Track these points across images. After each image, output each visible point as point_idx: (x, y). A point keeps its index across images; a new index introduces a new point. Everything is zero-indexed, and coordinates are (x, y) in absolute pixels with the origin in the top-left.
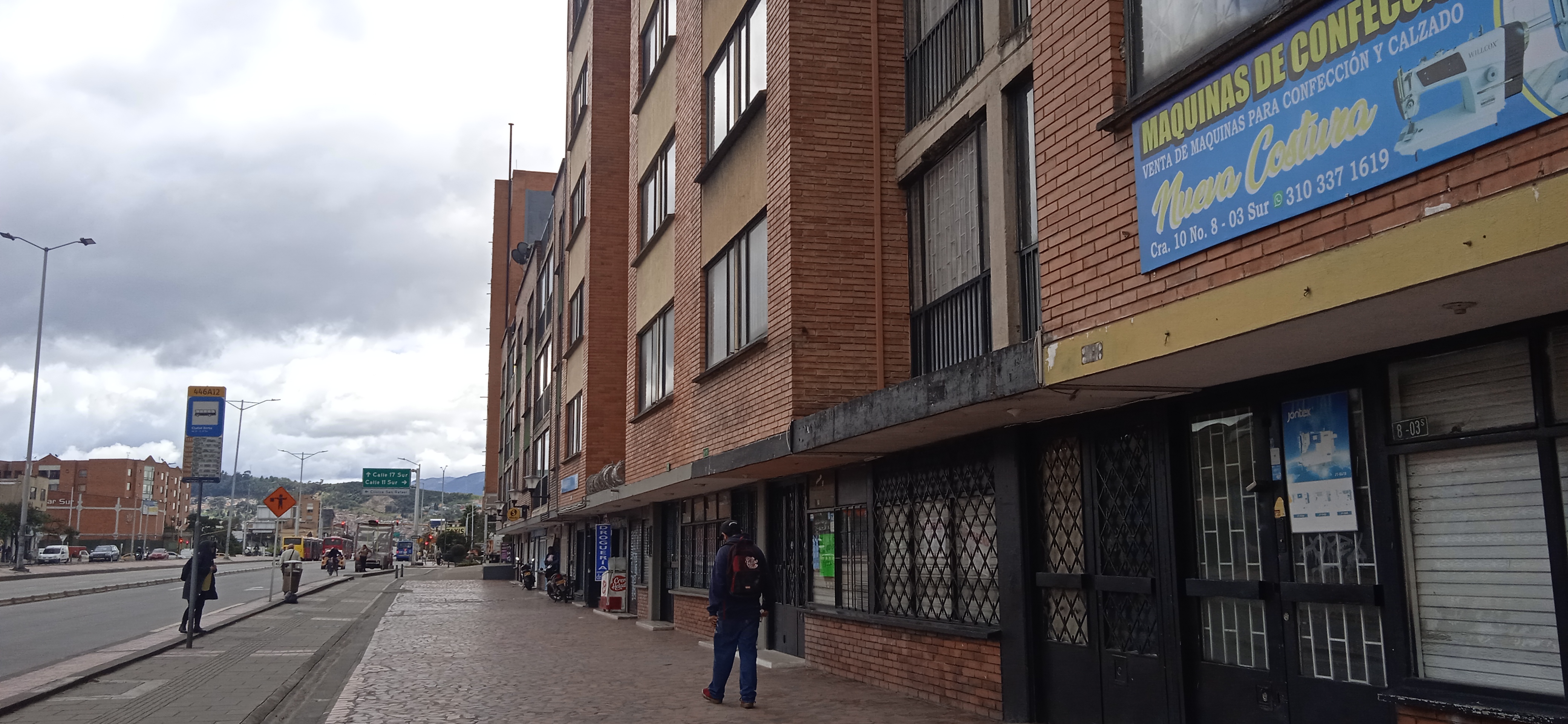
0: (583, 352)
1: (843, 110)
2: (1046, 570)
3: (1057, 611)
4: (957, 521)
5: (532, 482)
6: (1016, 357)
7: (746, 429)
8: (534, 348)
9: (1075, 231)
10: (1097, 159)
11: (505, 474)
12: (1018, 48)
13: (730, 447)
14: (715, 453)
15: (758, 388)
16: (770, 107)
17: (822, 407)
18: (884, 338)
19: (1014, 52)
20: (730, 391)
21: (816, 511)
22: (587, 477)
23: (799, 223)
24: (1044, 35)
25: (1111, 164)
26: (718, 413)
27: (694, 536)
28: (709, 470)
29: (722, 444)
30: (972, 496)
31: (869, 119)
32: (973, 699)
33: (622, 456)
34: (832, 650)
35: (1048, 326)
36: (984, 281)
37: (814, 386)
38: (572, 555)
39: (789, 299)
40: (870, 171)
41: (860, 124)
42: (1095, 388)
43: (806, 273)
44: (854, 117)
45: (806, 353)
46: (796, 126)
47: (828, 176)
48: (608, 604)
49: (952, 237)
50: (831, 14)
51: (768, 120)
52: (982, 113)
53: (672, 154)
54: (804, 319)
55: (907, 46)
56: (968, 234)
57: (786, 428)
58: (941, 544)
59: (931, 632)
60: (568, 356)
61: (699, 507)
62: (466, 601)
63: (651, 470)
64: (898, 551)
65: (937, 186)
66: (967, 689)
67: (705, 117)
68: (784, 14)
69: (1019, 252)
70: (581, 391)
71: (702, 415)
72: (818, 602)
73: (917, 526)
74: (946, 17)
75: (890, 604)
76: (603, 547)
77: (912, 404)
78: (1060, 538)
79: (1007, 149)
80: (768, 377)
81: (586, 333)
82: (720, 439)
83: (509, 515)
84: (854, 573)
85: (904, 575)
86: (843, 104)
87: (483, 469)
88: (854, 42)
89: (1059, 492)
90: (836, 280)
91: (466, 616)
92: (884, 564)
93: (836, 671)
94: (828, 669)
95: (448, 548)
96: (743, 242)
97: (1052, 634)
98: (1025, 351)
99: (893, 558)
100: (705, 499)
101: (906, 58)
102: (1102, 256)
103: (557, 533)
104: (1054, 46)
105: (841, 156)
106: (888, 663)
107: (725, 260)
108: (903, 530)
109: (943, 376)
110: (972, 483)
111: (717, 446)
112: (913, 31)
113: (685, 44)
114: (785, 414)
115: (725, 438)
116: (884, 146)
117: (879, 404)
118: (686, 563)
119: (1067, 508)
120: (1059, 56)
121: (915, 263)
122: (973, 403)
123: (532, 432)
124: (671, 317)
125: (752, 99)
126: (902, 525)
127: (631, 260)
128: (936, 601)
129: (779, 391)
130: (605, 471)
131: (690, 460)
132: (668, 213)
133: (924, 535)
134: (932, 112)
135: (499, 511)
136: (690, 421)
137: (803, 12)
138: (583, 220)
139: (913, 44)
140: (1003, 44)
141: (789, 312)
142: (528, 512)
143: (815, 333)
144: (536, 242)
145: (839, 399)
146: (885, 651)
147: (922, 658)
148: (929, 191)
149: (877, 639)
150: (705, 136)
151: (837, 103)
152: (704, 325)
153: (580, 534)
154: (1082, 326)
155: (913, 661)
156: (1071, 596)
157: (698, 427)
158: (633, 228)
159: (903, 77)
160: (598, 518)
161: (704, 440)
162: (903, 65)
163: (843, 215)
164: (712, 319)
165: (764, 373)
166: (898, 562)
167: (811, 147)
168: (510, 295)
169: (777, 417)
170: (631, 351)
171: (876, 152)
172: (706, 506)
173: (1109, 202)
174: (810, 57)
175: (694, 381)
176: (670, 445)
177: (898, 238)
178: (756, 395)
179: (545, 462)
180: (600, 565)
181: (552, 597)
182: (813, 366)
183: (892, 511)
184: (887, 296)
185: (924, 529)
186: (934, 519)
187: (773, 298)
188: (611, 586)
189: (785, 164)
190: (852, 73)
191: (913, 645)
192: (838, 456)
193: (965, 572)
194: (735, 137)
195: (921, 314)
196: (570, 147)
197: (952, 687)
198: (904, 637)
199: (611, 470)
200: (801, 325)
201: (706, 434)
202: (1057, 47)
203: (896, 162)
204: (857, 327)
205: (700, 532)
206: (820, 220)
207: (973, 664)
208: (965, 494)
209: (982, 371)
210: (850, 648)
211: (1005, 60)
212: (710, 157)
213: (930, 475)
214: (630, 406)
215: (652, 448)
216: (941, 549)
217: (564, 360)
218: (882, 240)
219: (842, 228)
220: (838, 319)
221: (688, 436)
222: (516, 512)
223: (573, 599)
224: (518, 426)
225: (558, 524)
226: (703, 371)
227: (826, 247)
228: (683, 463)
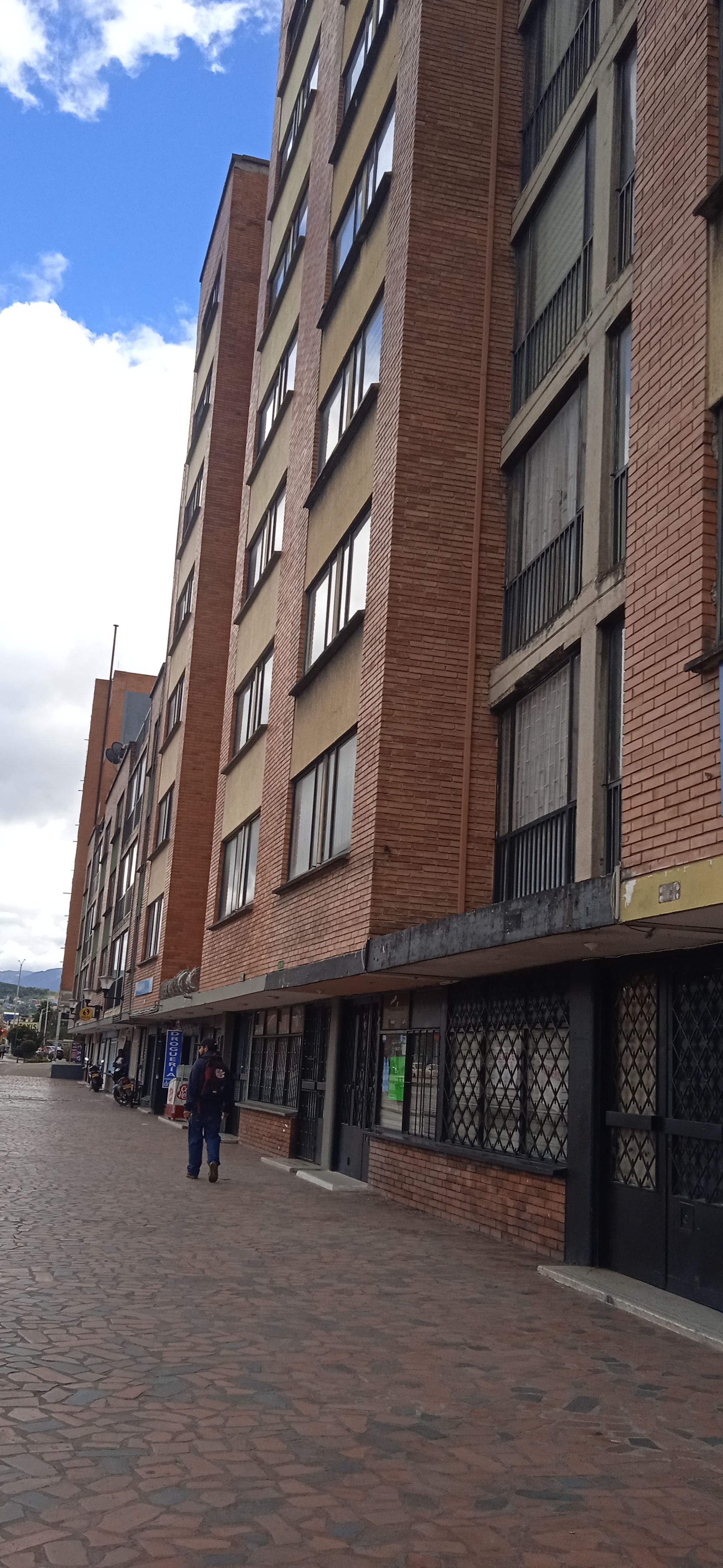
0: (168, 853)
1: (440, 634)
2: (617, 1109)
3: (625, 1153)
4: (530, 1053)
5: (107, 982)
6: (594, 891)
7: (322, 945)
8: (120, 848)
9: (659, 769)
10: (683, 700)
11: (82, 972)
12: (615, 585)
13: (306, 961)
14: (290, 966)
15: (337, 904)
16: (367, 626)
17: (400, 927)
18: (467, 862)
19: (611, 588)
20: (309, 905)
21: (388, 1032)
22: (161, 981)
23: (388, 742)
24: (638, 574)
25: (697, 705)
26: (295, 926)
27: (265, 1050)
28: (283, 983)
29: (298, 957)
30: (546, 1028)
31: (465, 644)
32: (535, 1238)
33: (198, 961)
34: (396, 1177)
35: (627, 862)
36: (569, 812)
37: (393, 905)
38: (142, 1060)
39: (374, 817)
40: (462, 695)
41: (455, 649)
42: (671, 927)
43: (392, 792)
44: (450, 642)
45: (387, 871)
46: (392, 647)
47: (420, 697)
48: (173, 1112)
49: (541, 765)
50: (434, 540)
51: (365, 639)
52: (576, 647)
53: (269, 666)
54: (387, 838)
55: (507, 576)
56: (556, 764)
57: (362, 946)
58: (512, 1074)
59: (497, 1165)
60: (153, 858)
61: (272, 1018)
62: (30, 1099)
63: (225, 979)
64: (468, 1079)
65: (529, 714)
66: (529, 1226)
67: (304, 632)
68: (387, 537)
69: (606, 785)
70: (163, 894)
71: (279, 927)
72: (385, 1126)
73: (490, 1056)
74: (547, 550)
75: (457, 1134)
76: (173, 1053)
77: (489, 931)
78: (633, 1077)
79: (599, 683)
80: (348, 893)
81: (172, 836)
82: (296, 952)
83: (81, 1014)
84: (423, 1096)
85: (473, 1103)
86: (440, 628)
87: (61, 966)
88: (455, 569)
89: (634, 1030)
90: (423, 801)
91: (27, 1115)
92: (454, 1092)
93: (398, 1198)
94: (389, 1195)
95: (19, 1043)
96: (333, 757)
97: (619, 1176)
98: (603, 886)
99: (464, 1086)
100: (279, 1012)
101: (505, 587)
102: (684, 796)
103: (129, 1036)
104: (647, 586)
105: (435, 679)
106: (451, 1194)
107: (314, 773)
108: (474, 1058)
109: (521, 905)
110: (547, 1015)
111: (293, 959)
112: (514, 562)
113: (290, 559)
114: (362, 932)
115: (300, 951)
116: (479, 672)
117: (456, 928)
118: (256, 1075)
119: (641, 1047)
120: (652, 596)
121: (502, 789)
122: (549, 934)
123: (111, 931)
124: (256, 826)
125: (350, 617)
126: (474, 1053)
127: (221, 768)
128: (504, 1133)
129: (358, 908)
130: (180, 976)
131: (264, 972)
132: (262, 723)
133: (495, 1065)
134: (527, 642)
135: (72, 1009)
136: (267, 932)
137: (406, 537)
138: (178, 724)
139: (514, 574)
140: (600, 580)
141: (373, 830)
142: (101, 1012)
143: (399, 853)
144: (131, 742)
145: (418, 921)
146: (449, 1181)
147: (486, 1191)
148: (520, 719)
149: (441, 1168)
150: (303, 651)
151: (435, 628)
152: (288, 837)
153: (151, 1039)
154: (659, 864)
155: (477, 1193)
156: (640, 1137)
157: (275, 939)
158: (226, 735)
159: (501, 606)
160: (171, 1023)
161: (280, 952)
162: (502, 594)
163: (433, 737)
164: (297, 831)
165: (343, 889)
166: (468, 1090)
167: (406, 668)
168: (102, 793)
169: (354, 934)
170: (215, 857)
171: (470, 677)
172: (279, 1019)
173: (693, 742)
174: (410, 581)
175: (274, 892)
176: (246, 954)
177: (487, 763)
178: (334, 911)
179: (122, 962)
180: (168, 1071)
181: (117, 1100)
182: (393, 885)
183: (465, 1038)
184: (473, 820)
185: (496, 1059)
186: (506, 1049)
187: (357, 815)
188: (177, 1094)
189: (378, 683)
190: (451, 599)
191: (477, 1177)
192: (413, 978)
193: (534, 1105)
194: (332, 653)
195: (506, 841)
196: (171, 652)
197: (514, 1223)
198: (469, 1168)
199: (186, 976)
200: (383, 843)
201: (282, 946)
202: (649, 587)
203: (489, 688)
204: (440, 849)
205: (271, 1046)
206: (410, 741)
207: (536, 1201)
208: (539, 1026)
209: (560, 902)
210: (413, 1175)
211: (601, 596)
212: (307, 671)
213: (506, 1004)
214: (210, 913)
215: (228, 957)
216: (511, 1081)
217: (149, 862)
218: (471, 764)
219: (431, 749)
220: (421, 840)
221: (264, 947)
222: (88, 1011)
223: (139, 1104)
224: (98, 925)
225: (130, 1026)
226: (285, 882)
227: (413, 767)
228: (257, 974)
